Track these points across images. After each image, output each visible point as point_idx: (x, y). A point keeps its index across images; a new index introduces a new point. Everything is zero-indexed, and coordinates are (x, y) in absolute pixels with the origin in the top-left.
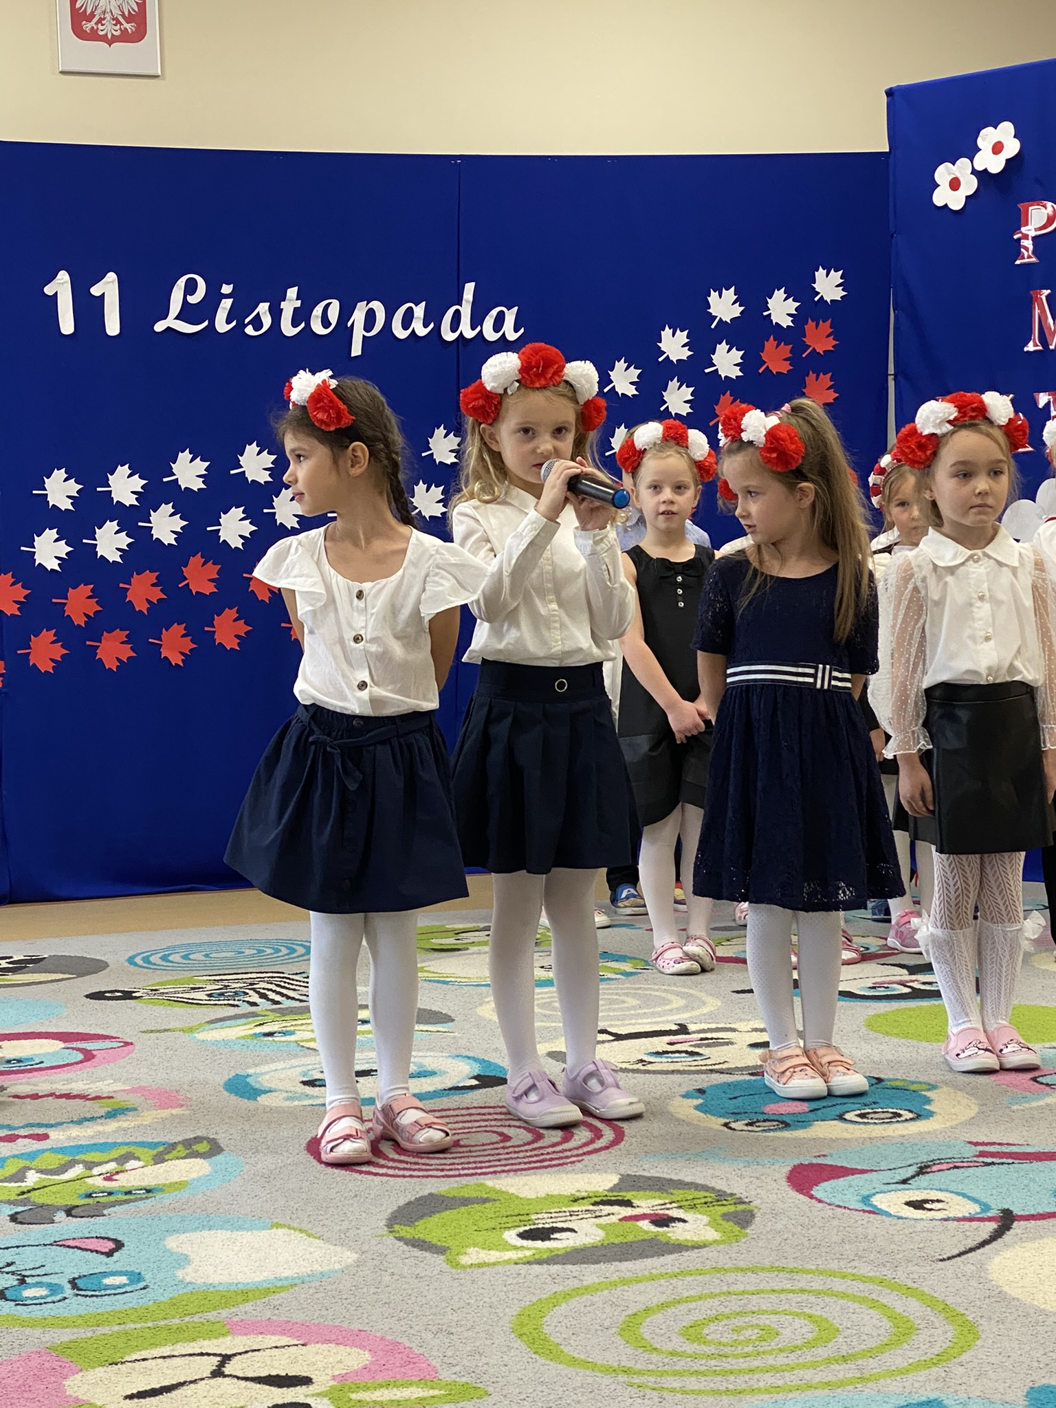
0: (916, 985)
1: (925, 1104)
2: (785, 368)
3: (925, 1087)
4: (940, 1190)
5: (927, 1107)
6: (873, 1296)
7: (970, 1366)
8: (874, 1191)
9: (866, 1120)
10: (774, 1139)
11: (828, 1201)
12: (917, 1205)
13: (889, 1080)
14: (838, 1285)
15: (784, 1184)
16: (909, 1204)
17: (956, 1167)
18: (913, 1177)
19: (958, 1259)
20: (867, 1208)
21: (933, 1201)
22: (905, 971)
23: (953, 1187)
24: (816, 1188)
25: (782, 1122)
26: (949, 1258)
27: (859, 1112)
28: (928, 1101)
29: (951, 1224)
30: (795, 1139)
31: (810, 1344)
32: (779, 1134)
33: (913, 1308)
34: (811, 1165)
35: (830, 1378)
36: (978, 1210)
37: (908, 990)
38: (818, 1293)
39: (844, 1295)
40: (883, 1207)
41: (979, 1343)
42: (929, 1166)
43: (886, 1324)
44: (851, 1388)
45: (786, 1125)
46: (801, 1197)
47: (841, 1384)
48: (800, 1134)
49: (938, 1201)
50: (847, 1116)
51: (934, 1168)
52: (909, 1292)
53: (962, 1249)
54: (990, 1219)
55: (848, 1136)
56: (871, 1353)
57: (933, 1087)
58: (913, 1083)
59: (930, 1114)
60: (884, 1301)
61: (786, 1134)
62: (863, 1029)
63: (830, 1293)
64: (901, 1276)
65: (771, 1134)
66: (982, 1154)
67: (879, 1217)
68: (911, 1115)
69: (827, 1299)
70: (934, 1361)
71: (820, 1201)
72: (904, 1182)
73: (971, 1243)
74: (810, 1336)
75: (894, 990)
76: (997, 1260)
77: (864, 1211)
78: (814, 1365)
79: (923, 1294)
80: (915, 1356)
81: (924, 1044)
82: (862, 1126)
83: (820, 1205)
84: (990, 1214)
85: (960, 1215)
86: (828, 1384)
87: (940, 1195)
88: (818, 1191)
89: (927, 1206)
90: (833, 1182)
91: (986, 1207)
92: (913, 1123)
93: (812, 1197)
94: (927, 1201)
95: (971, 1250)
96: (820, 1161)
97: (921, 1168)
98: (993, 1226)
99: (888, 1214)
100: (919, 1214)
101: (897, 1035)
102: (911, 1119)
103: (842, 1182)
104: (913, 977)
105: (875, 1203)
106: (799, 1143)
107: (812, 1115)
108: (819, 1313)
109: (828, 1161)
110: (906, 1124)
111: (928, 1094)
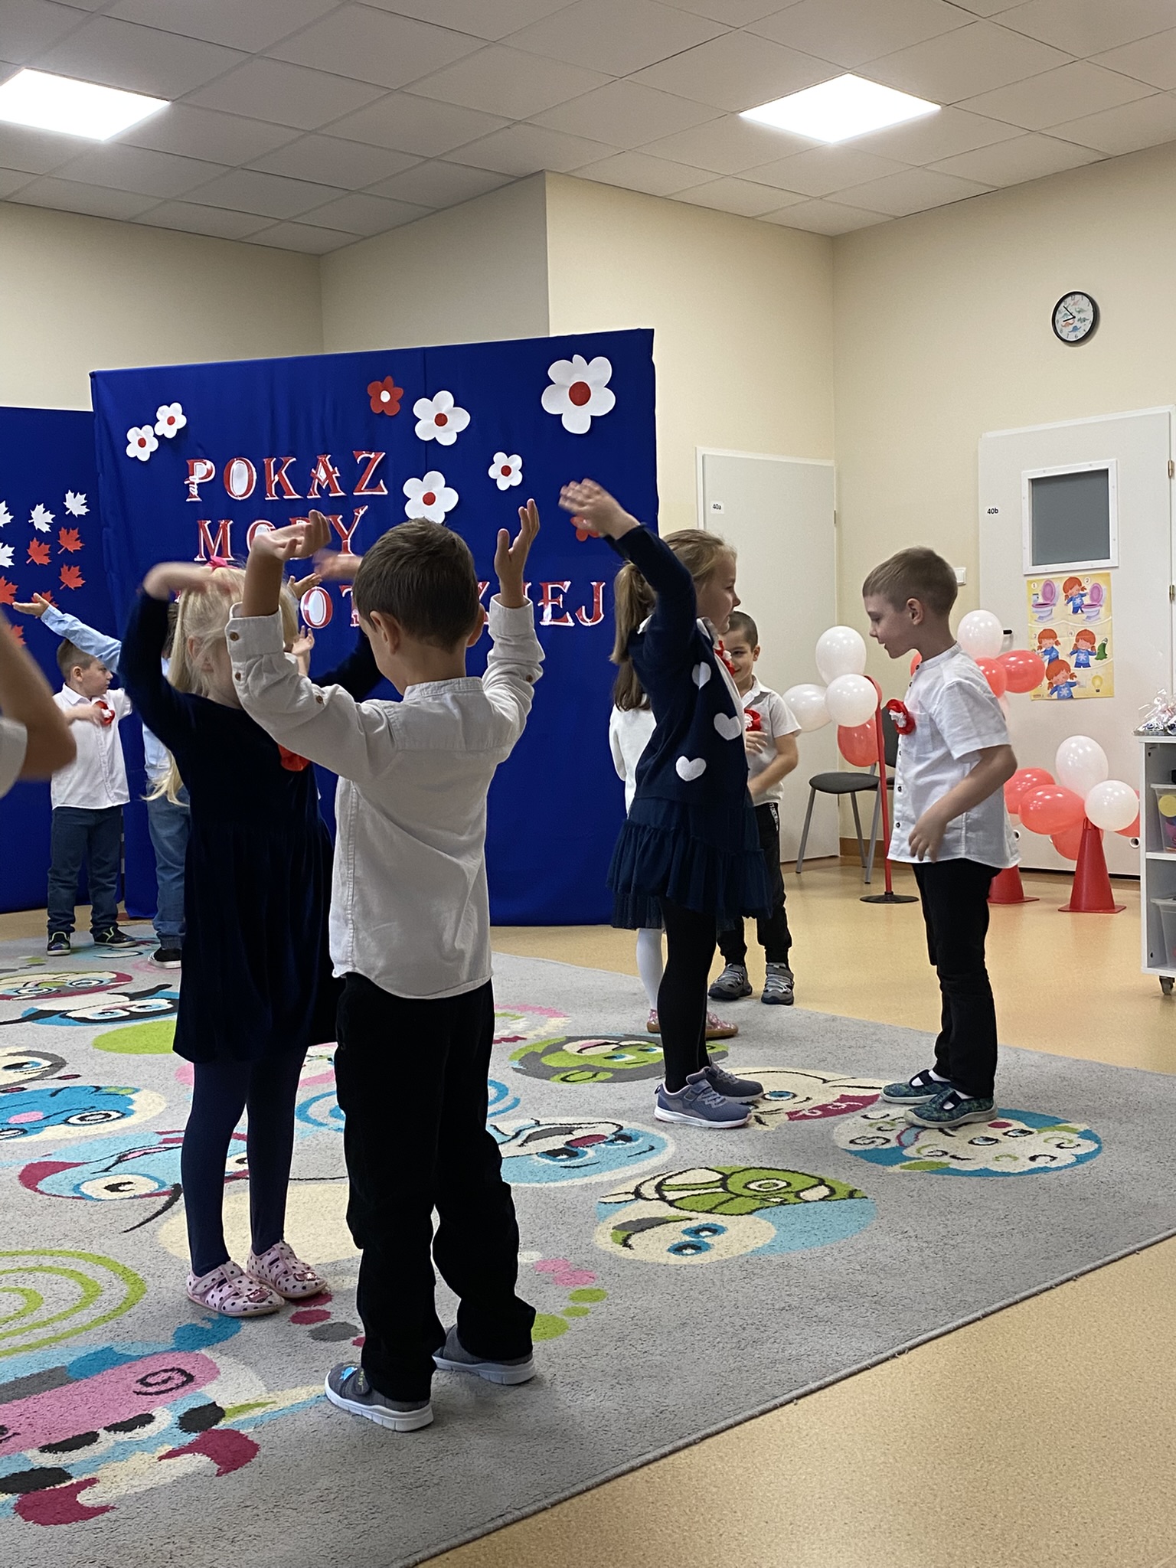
0: (133, 1009)
1: (129, 1104)
2: (46, 561)
3: (130, 1091)
4: (131, 1174)
5: (130, 1107)
6: (72, 1268)
7: (135, 1317)
8: (83, 1180)
9: (84, 1122)
10: (13, 1145)
11: (48, 1192)
12: (113, 1188)
13: (105, 1088)
14: (47, 1262)
15: (17, 1182)
16: (106, 1188)
17: (145, 1154)
18: (114, 1165)
19: (138, 1229)
20: (75, 1195)
21: (124, 1184)
22: (127, 999)
23: (141, 1170)
24: (40, 1183)
25: (21, 1130)
26: (131, 1229)
27: (79, 1116)
28: (131, 1102)
29: (136, 1201)
30: (30, 1142)
31: (21, 1314)
32: (17, 1140)
33: (102, 1275)
34: (39, 1163)
35: (33, 1341)
36: (157, 1187)
37: (127, 1014)
38: (30, 1271)
39: (50, 1270)
40: (88, 1192)
41: (145, 1296)
42: (126, 1155)
43: (80, 1289)
44: (46, 1347)
45: (25, 1132)
46: (29, 1191)
47: (38, 1346)
48: (33, 1138)
49: (129, 1183)
50: (70, 1120)
51: (129, 1157)
52: (100, 1260)
53: (142, 1220)
54: (164, 1194)
55: (69, 1136)
56: (64, 1316)
57: (136, 1090)
58: (123, 1089)
59: (132, 1112)
60: (80, 1271)
61: (24, 1139)
62: (91, 1048)
63: (40, 1268)
64: (95, 1249)
65: (12, 1140)
66: (166, 1141)
67: (83, 1201)
68: (119, 1115)
69: (38, 1274)
70: (111, 1316)
71: (42, 1193)
72: (107, 1170)
73: (148, 1215)
74: (21, 1308)
75: (117, 1014)
76: (165, 1226)
77: (74, 1198)
78: (21, 1331)
79: (109, 1261)
80: (98, 1313)
81: (134, 1056)
82: (81, 1128)
83: (40, 1197)
84: (165, 1190)
85: (143, 1193)
86: (30, 1346)
87: (130, 1178)
88: (41, 1186)
89: (121, 1188)
90: (53, 1177)
91: (163, 1184)
92: (118, 1121)
93: (36, 1190)
94: (120, 1184)
95: (148, 1220)
96: (46, 1159)
97: (120, 1157)
98: (166, 1198)
99: (91, 1198)
100: (115, 1195)
101: (115, 1051)
102: (118, 1118)
103: (60, 1175)
104: (133, 1003)
105: (83, 1190)
106: (32, 1146)
107: (45, 1122)
108: (29, 1288)
109: (52, 1159)
110: (113, 1122)
111: (132, 1097)
